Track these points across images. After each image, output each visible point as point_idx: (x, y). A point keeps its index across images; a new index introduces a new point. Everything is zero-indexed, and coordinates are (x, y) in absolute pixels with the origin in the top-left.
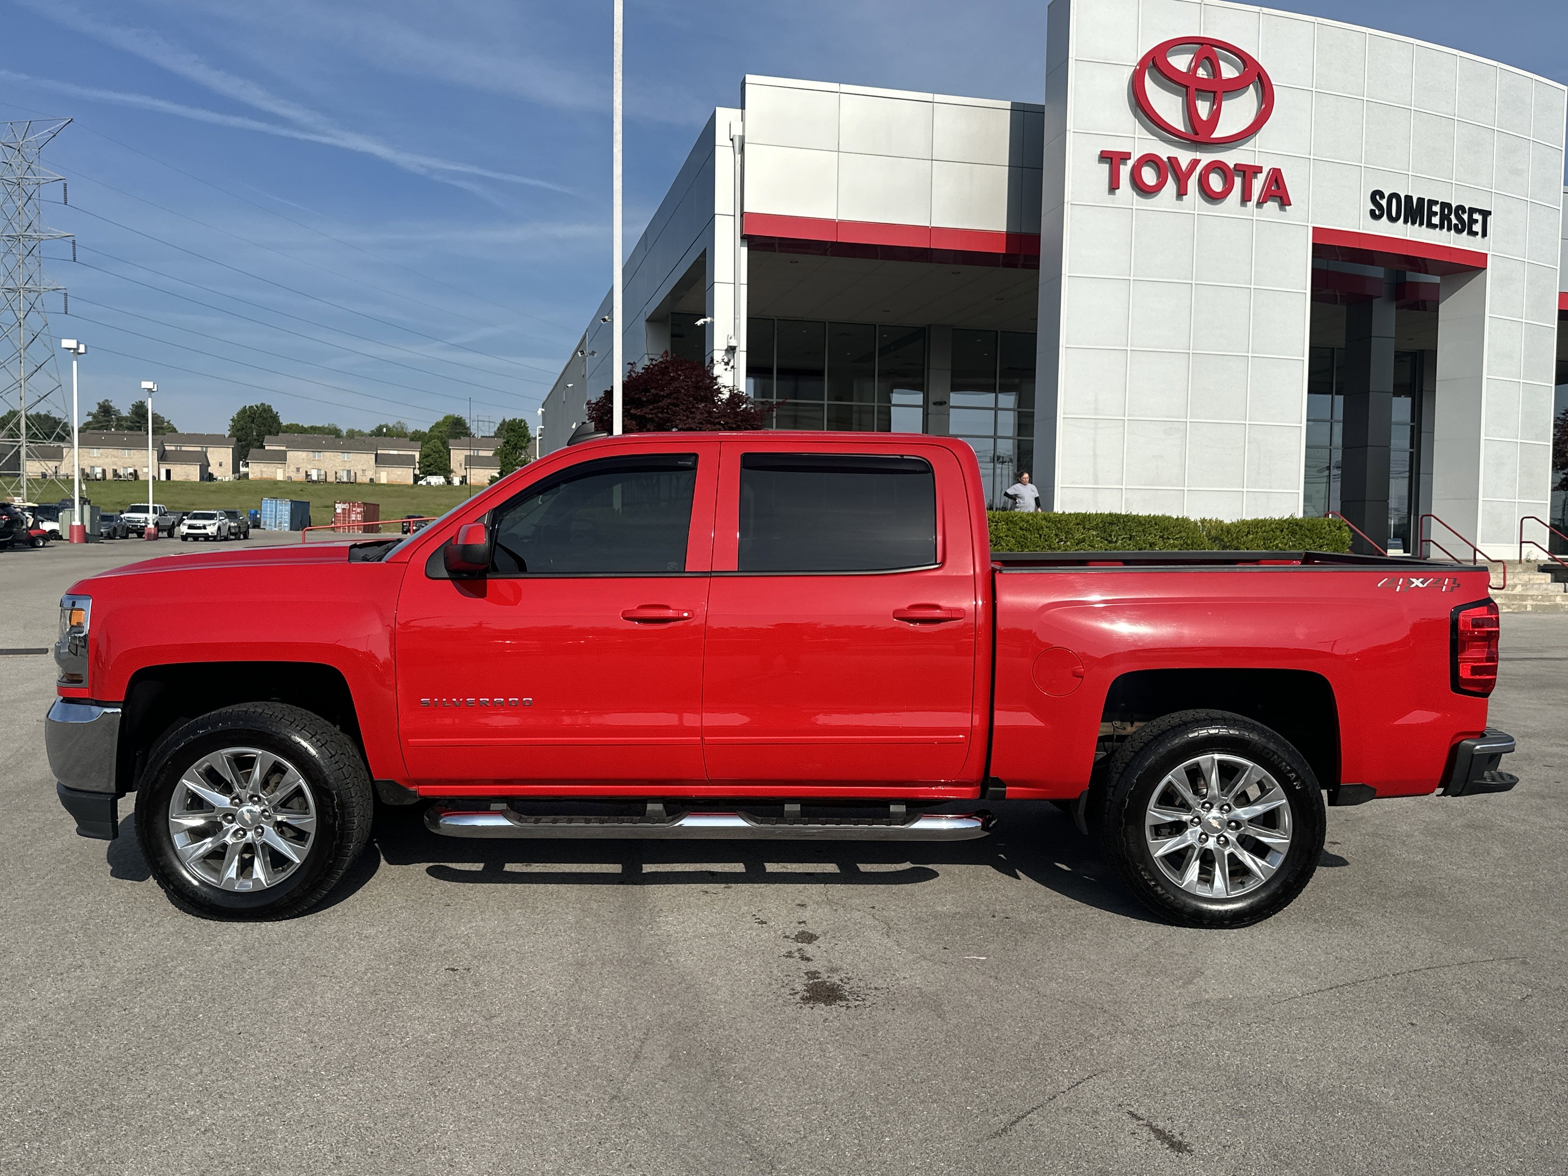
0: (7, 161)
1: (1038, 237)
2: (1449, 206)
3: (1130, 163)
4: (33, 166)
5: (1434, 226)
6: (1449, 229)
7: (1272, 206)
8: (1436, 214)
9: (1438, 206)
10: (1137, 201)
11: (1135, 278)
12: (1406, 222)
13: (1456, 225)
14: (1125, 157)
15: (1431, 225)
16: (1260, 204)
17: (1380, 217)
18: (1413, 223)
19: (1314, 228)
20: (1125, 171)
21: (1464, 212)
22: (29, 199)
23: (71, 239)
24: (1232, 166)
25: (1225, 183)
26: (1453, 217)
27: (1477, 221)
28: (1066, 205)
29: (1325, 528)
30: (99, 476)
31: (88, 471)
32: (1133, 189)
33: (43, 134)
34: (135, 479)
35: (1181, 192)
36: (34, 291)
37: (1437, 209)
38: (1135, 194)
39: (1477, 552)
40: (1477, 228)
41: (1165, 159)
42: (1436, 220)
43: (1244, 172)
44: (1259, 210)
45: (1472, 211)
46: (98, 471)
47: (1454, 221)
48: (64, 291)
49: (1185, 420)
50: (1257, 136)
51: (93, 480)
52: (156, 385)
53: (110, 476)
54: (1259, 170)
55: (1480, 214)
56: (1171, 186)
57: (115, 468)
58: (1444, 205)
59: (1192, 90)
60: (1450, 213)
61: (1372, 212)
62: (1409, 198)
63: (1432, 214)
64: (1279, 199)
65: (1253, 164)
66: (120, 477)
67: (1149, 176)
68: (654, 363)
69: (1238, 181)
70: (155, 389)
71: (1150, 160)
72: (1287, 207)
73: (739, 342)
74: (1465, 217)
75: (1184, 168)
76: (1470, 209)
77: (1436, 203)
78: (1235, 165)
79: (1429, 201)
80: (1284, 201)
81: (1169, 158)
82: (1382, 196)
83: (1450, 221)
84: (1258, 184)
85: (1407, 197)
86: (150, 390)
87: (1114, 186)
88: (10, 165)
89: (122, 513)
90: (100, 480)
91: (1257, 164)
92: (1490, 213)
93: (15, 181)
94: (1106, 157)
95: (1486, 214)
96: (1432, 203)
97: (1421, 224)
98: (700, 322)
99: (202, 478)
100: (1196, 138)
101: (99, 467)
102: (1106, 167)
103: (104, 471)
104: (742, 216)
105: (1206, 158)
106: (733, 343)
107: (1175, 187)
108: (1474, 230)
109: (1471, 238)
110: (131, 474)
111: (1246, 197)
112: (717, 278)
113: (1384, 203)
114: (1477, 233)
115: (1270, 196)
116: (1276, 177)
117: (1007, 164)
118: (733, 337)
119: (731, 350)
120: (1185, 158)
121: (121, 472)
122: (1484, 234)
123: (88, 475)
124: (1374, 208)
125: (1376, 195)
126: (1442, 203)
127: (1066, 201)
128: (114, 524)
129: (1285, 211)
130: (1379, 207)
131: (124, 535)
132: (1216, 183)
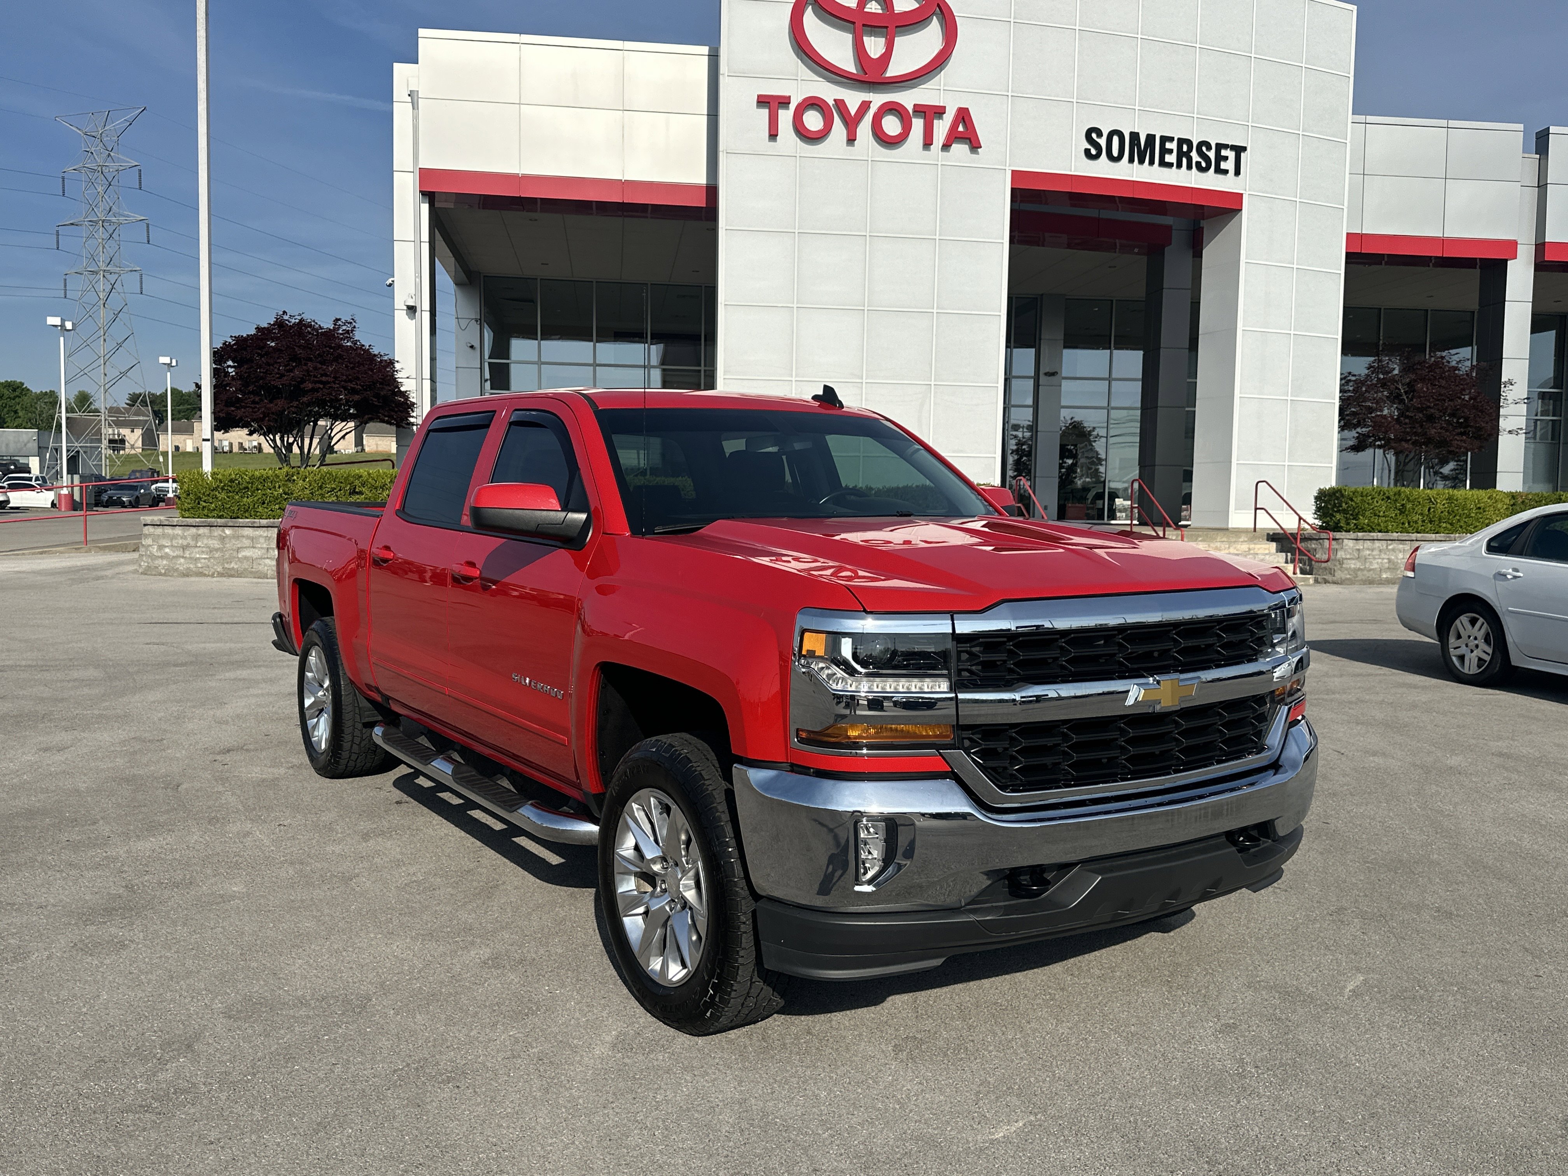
0: (88, 150)
2: (1189, 143)
3: (793, 106)
4: (112, 154)
5: (1170, 165)
6: (1189, 167)
7: (960, 149)
8: (1170, 151)
9: (1175, 142)
10: (801, 148)
12: (1131, 160)
13: (1198, 164)
14: (784, 102)
15: (1163, 164)
16: (946, 147)
17: (1097, 157)
18: (1141, 162)
19: (1013, 171)
20: (785, 117)
21: (1209, 148)
22: (110, 185)
23: (145, 222)
24: (911, 107)
25: (902, 126)
26: (1194, 154)
27: (1227, 158)
28: (720, 153)
30: (226, 449)
32: (795, 136)
33: (120, 123)
34: (259, 452)
35: (851, 137)
36: (115, 273)
37: (1171, 145)
38: (798, 140)
40: (1229, 165)
41: (831, 103)
42: (1171, 158)
43: (926, 113)
44: (945, 153)
45: (1220, 147)
47: (1197, 159)
50: (942, 72)
53: (236, 449)
55: (1231, 150)
56: (839, 129)
57: (241, 441)
58: (1181, 142)
59: (859, 24)
60: (1190, 149)
61: (1087, 152)
62: (1135, 136)
63: (1164, 151)
64: (968, 141)
65: (938, 104)
66: (246, 449)
67: (813, 121)
69: (918, 124)
71: (813, 103)
72: (979, 150)
73: (421, 301)
74: (1212, 154)
75: (853, 112)
76: (1217, 144)
77: (1171, 139)
78: (915, 105)
79: (1162, 137)
80: (974, 143)
81: (835, 100)
82: (1100, 134)
83: (1190, 159)
84: (942, 126)
85: (1131, 133)
87: (774, 132)
88: (92, 153)
90: (227, 453)
91: (942, 104)
92: (1244, 149)
93: (96, 168)
94: (763, 101)
95: (1239, 150)
96: (1164, 139)
97: (1152, 163)
100: (866, 78)
101: (226, 440)
102: (765, 112)
103: (231, 445)
104: (421, 172)
105: (878, 99)
107: (845, 132)
108: (1222, 167)
109: (1220, 177)
110: (255, 447)
111: (928, 141)
112: (396, 236)
113: (1103, 142)
114: (1226, 172)
115: (956, 138)
116: (963, 115)
117: (706, 113)
119: (414, 308)
120: (853, 99)
122: (1237, 172)
124: (1089, 147)
125: (1091, 134)
126: (1179, 139)
127: (720, 149)
128: (137, 493)
129: (978, 154)
130: (1098, 147)
131: (151, 504)
132: (892, 126)
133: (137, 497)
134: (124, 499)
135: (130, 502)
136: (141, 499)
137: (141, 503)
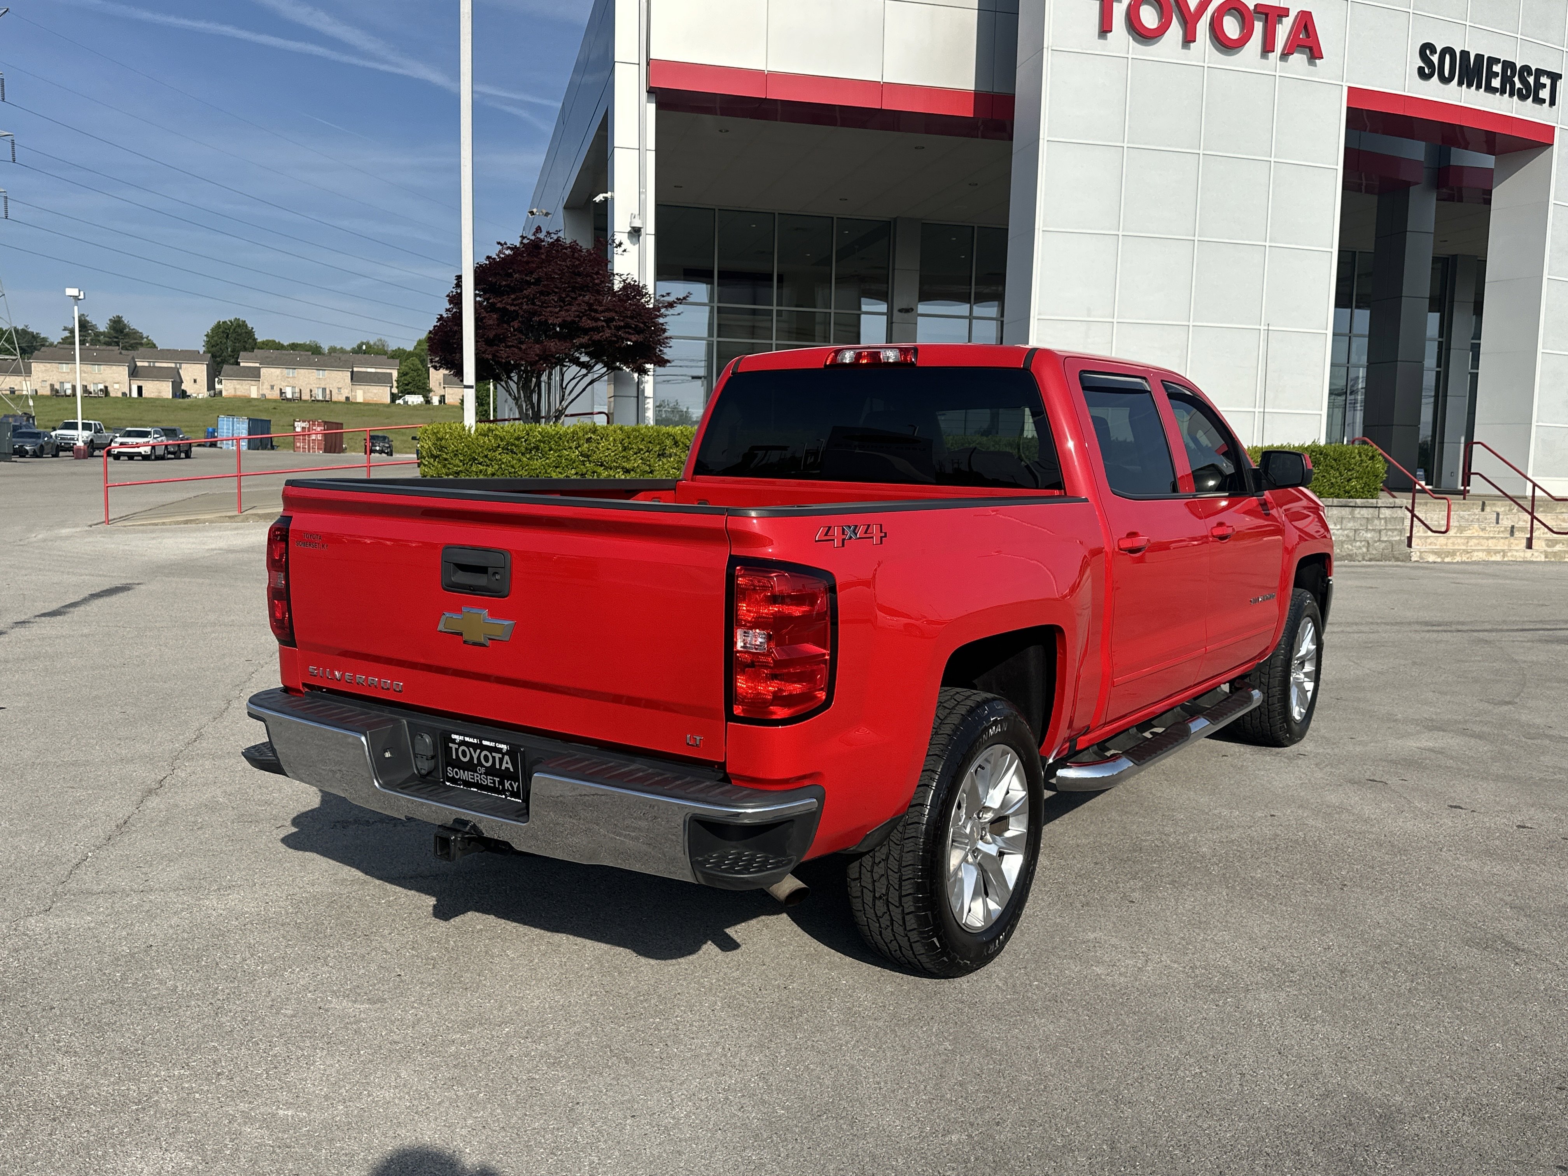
1: (1012, 98)
2: (1512, 65)
5: (1493, 90)
6: (1511, 95)
7: (1298, 59)
8: (1497, 74)
9: (1500, 65)
10: (1133, 48)
11: (1129, 145)
12: (1460, 83)
13: (1520, 90)
15: (1490, 89)
16: (1284, 56)
17: (1431, 76)
18: (1469, 85)
19: (1349, 88)
20: (1118, 12)
21: (1530, 74)
23: (10, 138)
24: (1252, 7)
25: (1242, 28)
26: (1516, 79)
27: (1544, 86)
28: (1045, 50)
29: (1354, 458)
30: (69, 392)
31: (57, 386)
32: (1129, 33)
34: (106, 395)
35: (1189, 39)
37: (1497, 68)
38: (1131, 39)
39: (1536, 488)
40: (1545, 94)
42: (1496, 83)
43: (1267, 15)
44: (1283, 63)
45: (1540, 73)
46: (68, 387)
47: (1518, 85)
48: (4, 195)
49: (1187, 323)
51: (62, 396)
52: (82, 293)
53: (79, 392)
54: (1285, 12)
55: (1548, 77)
56: (1175, 30)
57: (85, 384)
58: (1508, 65)
60: (1513, 75)
61: (1421, 70)
62: (1465, 54)
63: (1492, 75)
64: (1308, 50)
65: (1278, 5)
66: (91, 393)
68: (525, 241)
69: (1258, 26)
70: (82, 297)
72: (1317, 61)
73: (644, 222)
74: (1531, 80)
76: (1537, 70)
77: (1497, 61)
78: (1256, 6)
79: (1489, 58)
80: (1314, 53)
82: (1433, 50)
83: (1513, 84)
84: (1283, 31)
85: (1463, 52)
86: (76, 298)
87: (1105, 28)
89: (54, 429)
90: (69, 396)
92: (1560, 76)
95: (1555, 77)
96: (1493, 61)
97: (1479, 87)
98: (599, 198)
99: (175, 395)
101: (69, 383)
103: (74, 388)
104: (648, 64)
106: (637, 223)
108: (1540, 96)
109: (1537, 106)
110: (101, 390)
111: (1268, 47)
112: (617, 143)
113: (1435, 59)
114: (1544, 101)
115: (1298, 46)
116: (1305, 22)
117: (977, 7)
118: (637, 217)
119: (635, 233)
121: (91, 388)
122: (1552, 103)
123: (57, 391)
124: (1423, 65)
125: (1426, 49)
126: (1504, 61)
127: (1045, 45)
128: (40, 441)
129: (1315, 66)
130: (1430, 63)
131: (54, 453)
132: (1231, 27)
133: (42, 446)
134: (27, 448)
135: (35, 451)
136: (46, 447)
137: (45, 452)
